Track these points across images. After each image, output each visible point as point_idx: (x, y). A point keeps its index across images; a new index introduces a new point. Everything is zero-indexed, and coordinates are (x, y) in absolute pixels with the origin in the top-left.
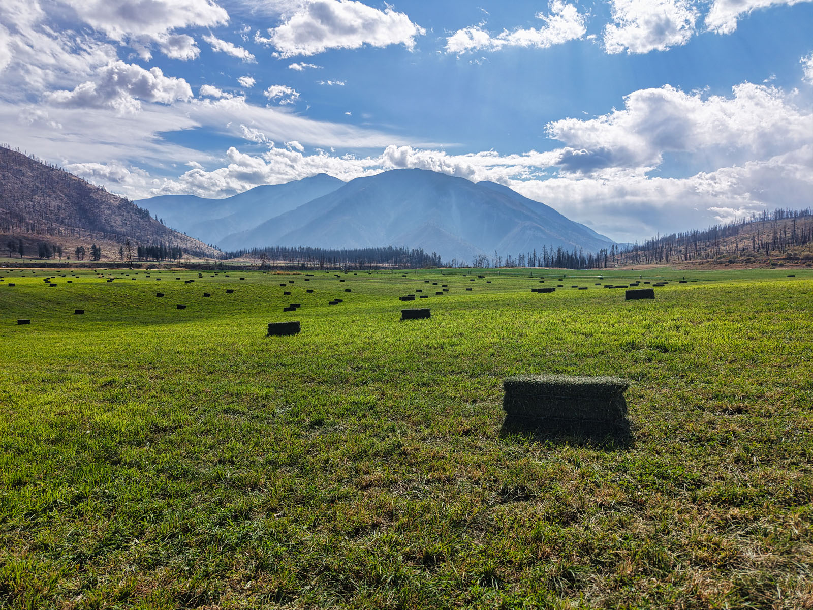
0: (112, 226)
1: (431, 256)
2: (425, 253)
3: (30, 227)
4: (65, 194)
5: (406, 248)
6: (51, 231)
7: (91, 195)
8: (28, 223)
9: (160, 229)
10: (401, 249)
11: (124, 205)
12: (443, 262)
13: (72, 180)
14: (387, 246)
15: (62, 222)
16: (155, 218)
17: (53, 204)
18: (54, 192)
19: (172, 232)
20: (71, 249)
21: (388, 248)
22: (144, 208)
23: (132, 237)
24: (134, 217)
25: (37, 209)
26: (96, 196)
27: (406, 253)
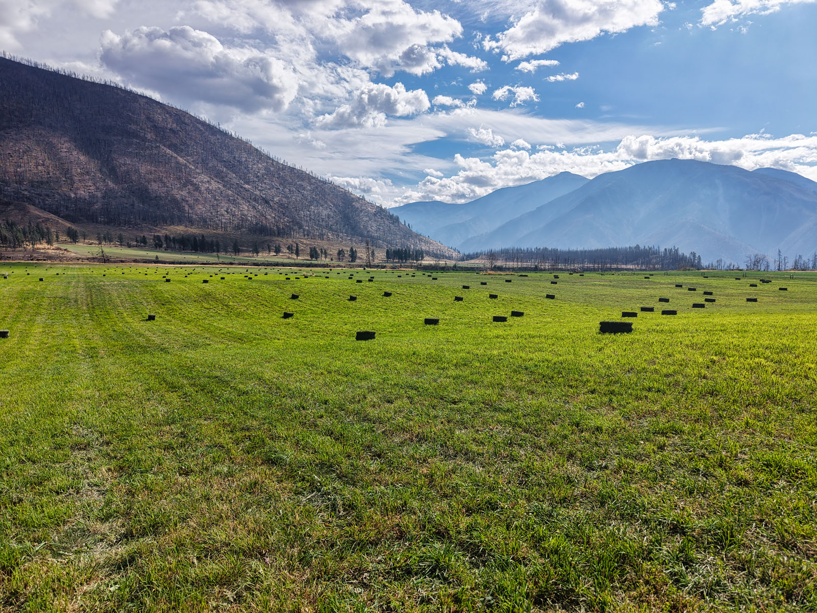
0: (368, 231)
1: (688, 256)
2: (680, 252)
3: (306, 233)
4: (334, 204)
5: (656, 248)
6: (321, 236)
7: (354, 204)
8: (304, 230)
9: (408, 233)
10: (650, 249)
11: (379, 212)
12: (704, 263)
13: (339, 192)
14: (633, 245)
15: (331, 229)
16: (403, 223)
17: (325, 213)
18: (326, 203)
19: (417, 236)
20: (334, 252)
21: (635, 248)
22: (395, 214)
23: (383, 241)
24: (387, 222)
25: (313, 217)
26: (357, 205)
27: (656, 253)
